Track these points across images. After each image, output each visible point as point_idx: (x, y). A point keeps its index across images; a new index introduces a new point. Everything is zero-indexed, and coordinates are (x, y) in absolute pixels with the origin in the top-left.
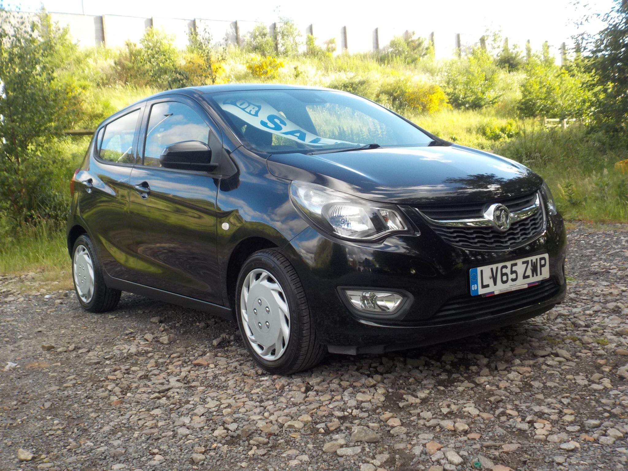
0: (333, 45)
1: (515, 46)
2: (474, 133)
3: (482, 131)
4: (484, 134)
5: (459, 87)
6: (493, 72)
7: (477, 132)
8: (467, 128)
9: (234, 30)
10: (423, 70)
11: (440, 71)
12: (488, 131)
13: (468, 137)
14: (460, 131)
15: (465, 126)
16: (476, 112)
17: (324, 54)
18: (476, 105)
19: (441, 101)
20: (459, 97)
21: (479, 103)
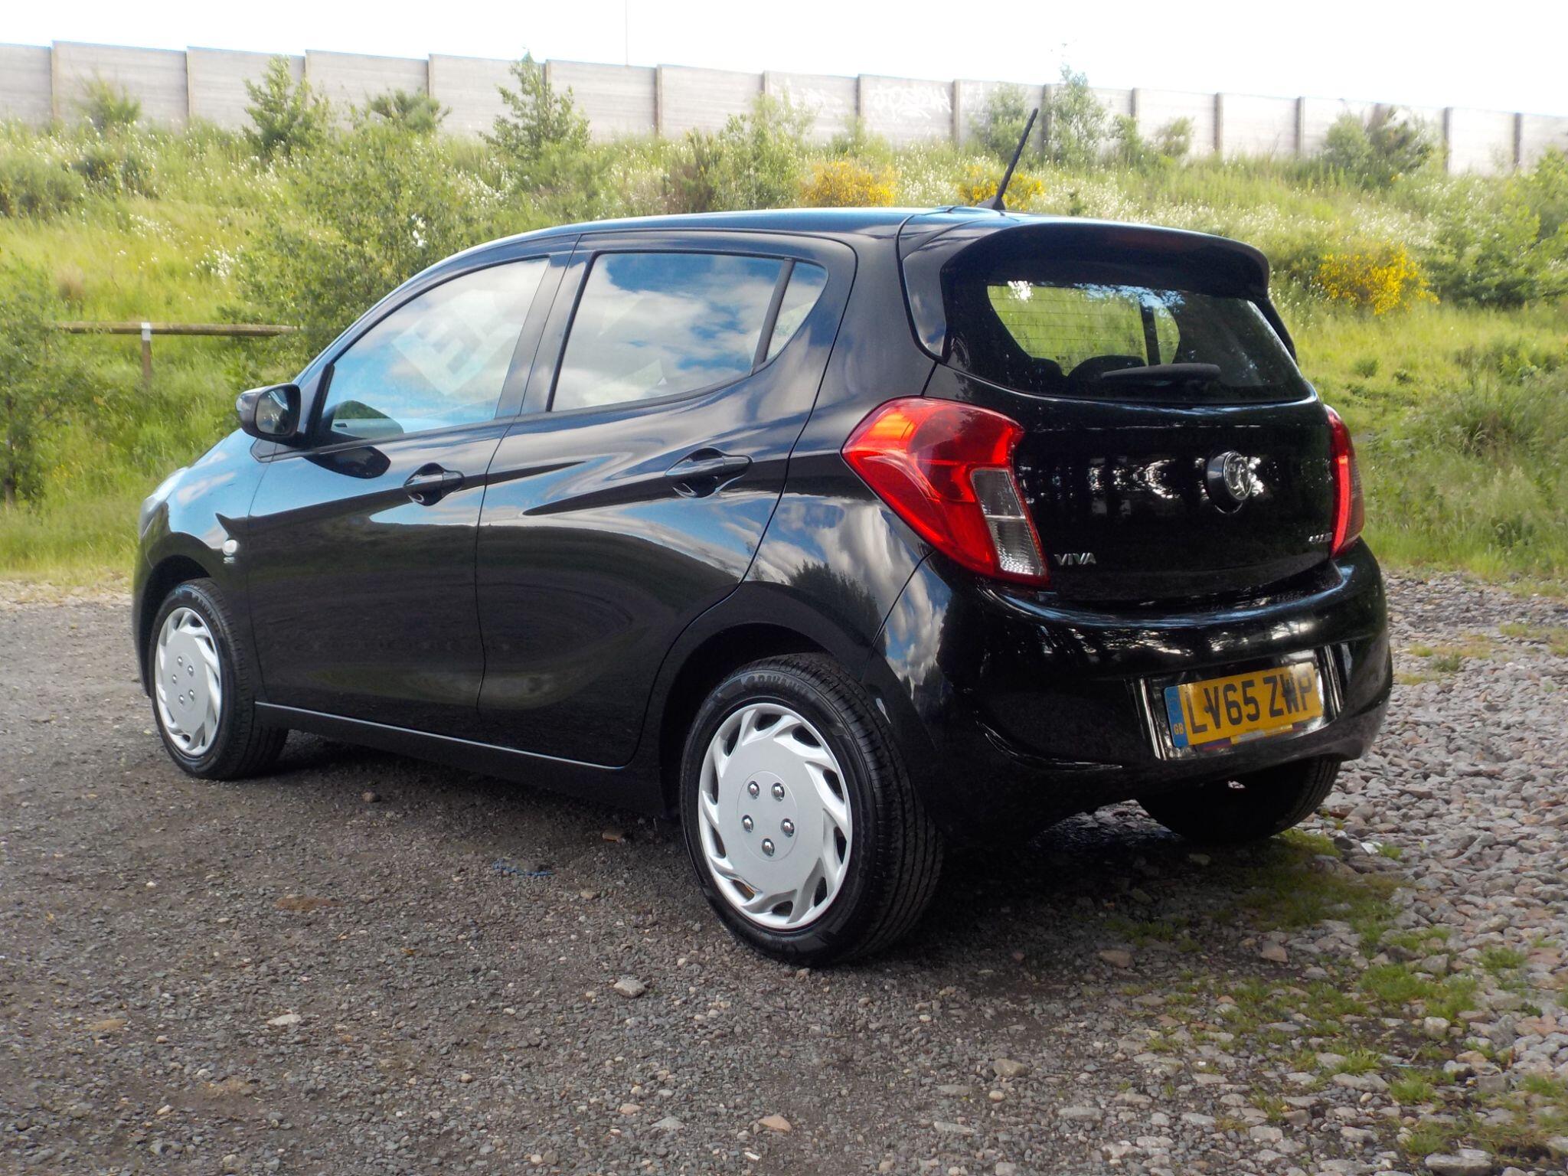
0: (1182, 138)
2: (1474, 365)
5: (1472, 251)
7: (1483, 364)
9: (947, 100)
10: (1402, 204)
17: (1155, 162)
18: (1508, 298)
19: (1409, 284)
20: (1464, 274)
21: (1519, 293)
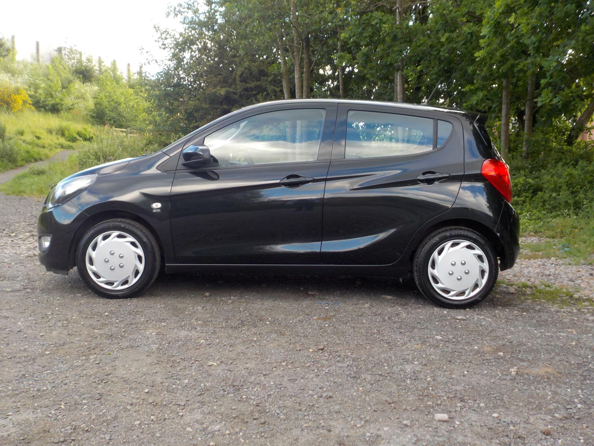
1: (88, 60)
2: (54, 133)
3: (62, 132)
4: (63, 135)
5: (40, 91)
6: (70, 82)
7: (57, 134)
8: (47, 129)
10: (4, 70)
11: (21, 73)
12: (66, 133)
13: (50, 136)
14: (42, 131)
15: (46, 127)
16: (55, 115)
18: (55, 109)
19: (25, 102)
20: (40, 100)
21: (58, 108)
